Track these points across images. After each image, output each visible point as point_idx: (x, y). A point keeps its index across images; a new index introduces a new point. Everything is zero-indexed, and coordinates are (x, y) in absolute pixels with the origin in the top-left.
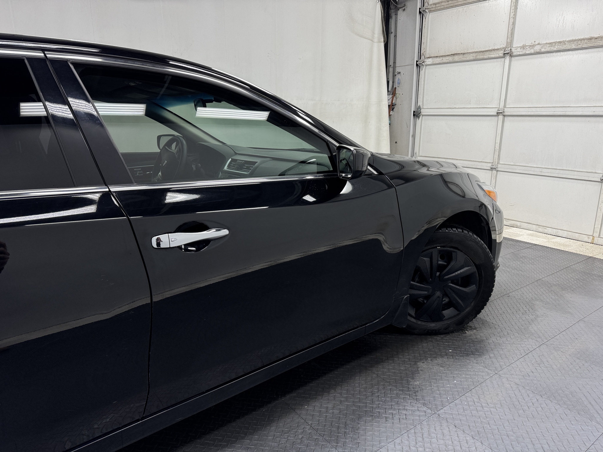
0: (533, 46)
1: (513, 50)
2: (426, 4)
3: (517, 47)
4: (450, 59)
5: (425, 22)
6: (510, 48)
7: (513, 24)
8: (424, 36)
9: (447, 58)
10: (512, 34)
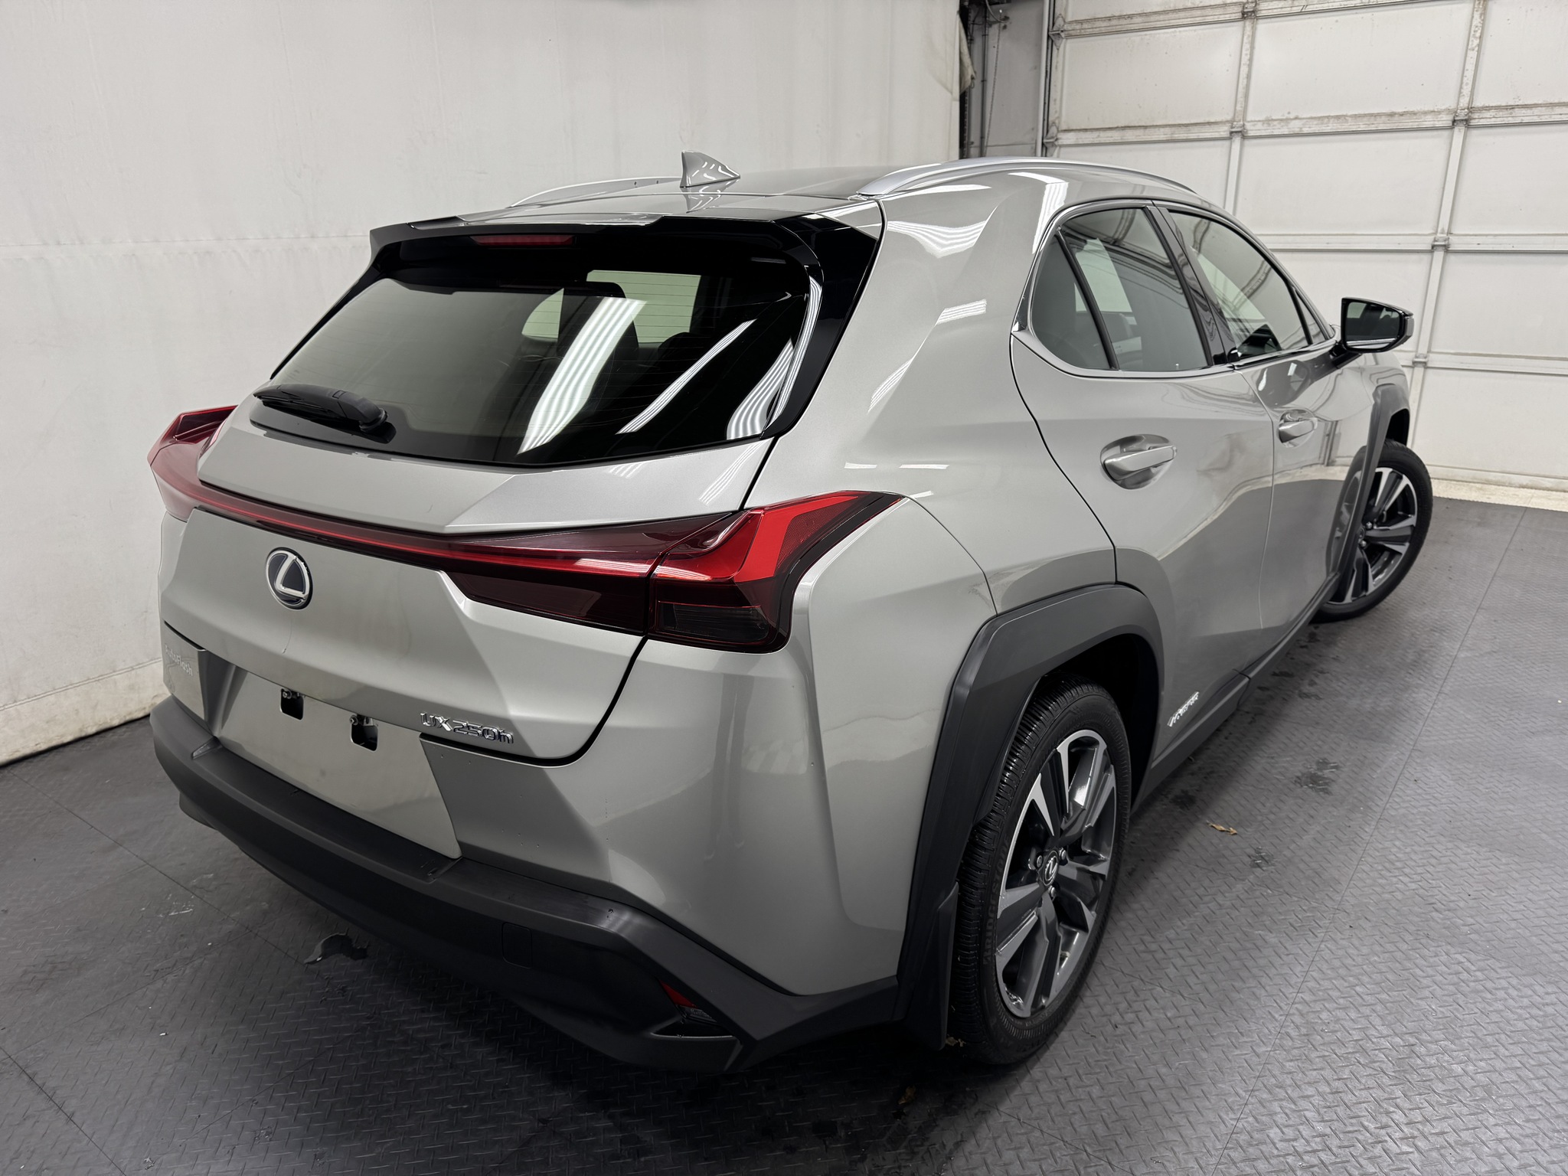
0: (1287, 120)
1: (1248, 126)
2: (1059, 22)
3: (1255, 121)
4: (1116, 136)
5: (1057, 56)
6: (1242, 123)
7: (1247, 78)
8: (1055, 86)
9: (1109, 133)
10: (1246, 96)
